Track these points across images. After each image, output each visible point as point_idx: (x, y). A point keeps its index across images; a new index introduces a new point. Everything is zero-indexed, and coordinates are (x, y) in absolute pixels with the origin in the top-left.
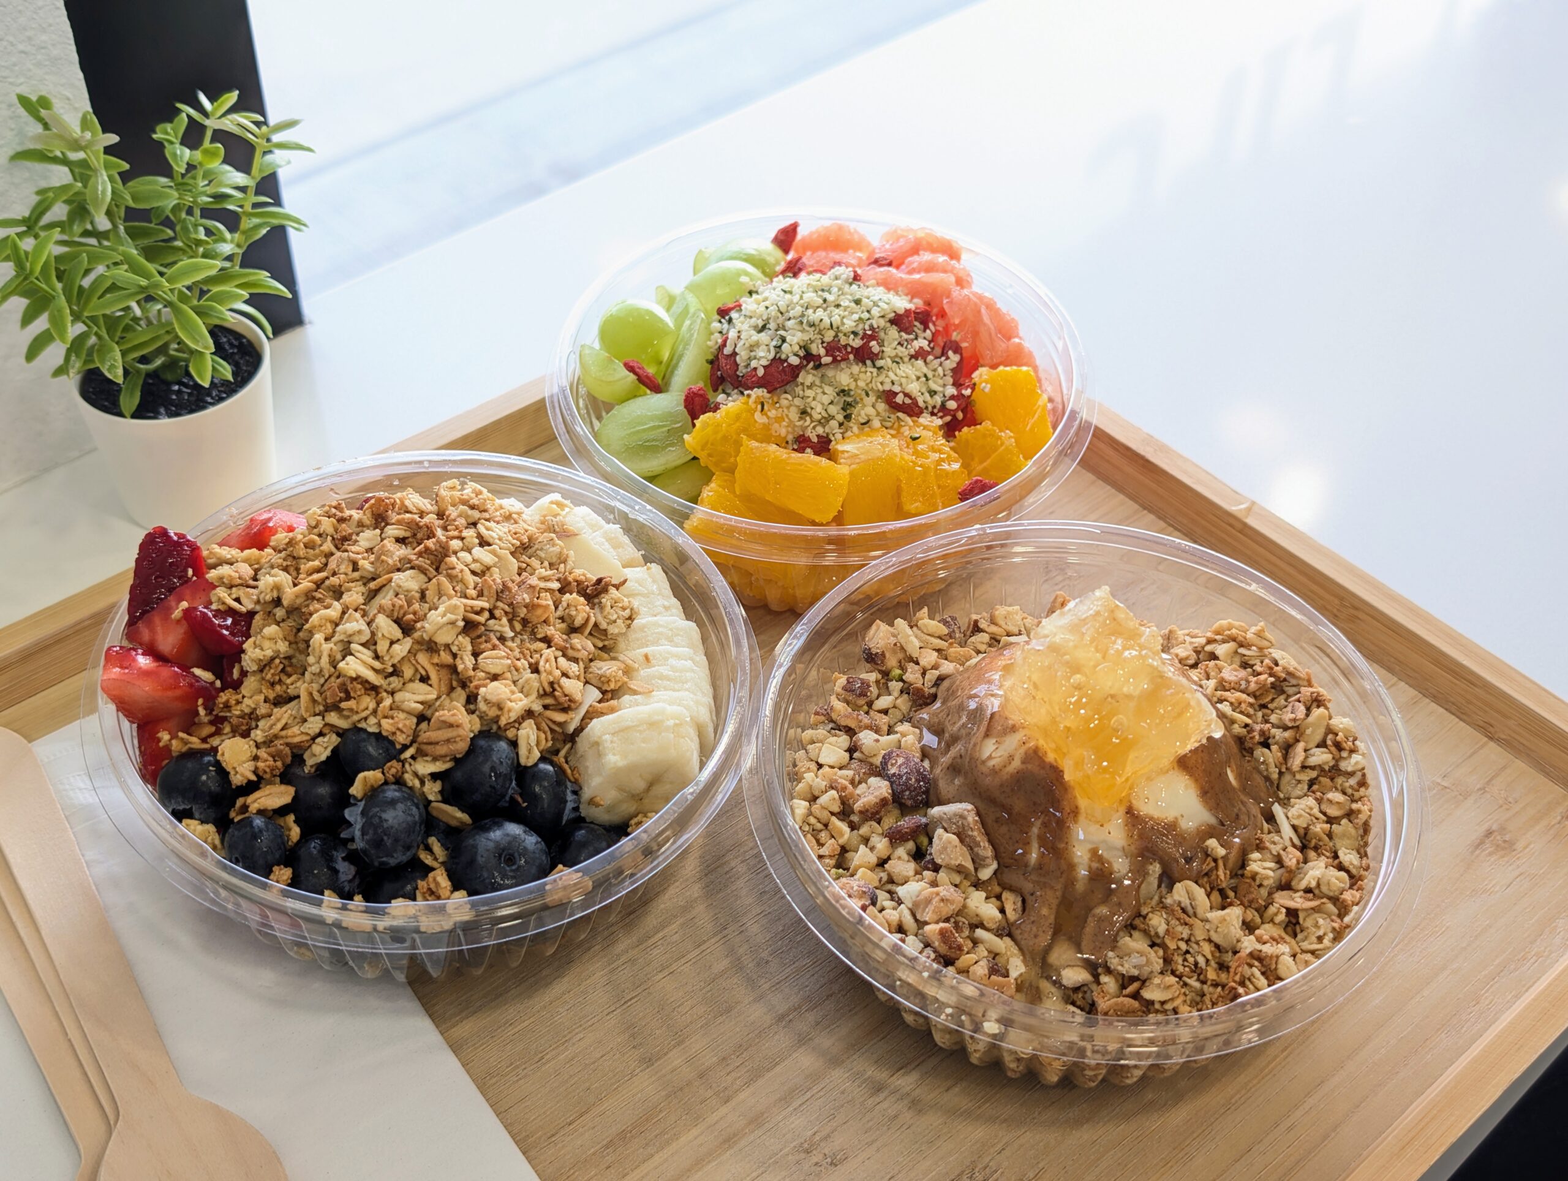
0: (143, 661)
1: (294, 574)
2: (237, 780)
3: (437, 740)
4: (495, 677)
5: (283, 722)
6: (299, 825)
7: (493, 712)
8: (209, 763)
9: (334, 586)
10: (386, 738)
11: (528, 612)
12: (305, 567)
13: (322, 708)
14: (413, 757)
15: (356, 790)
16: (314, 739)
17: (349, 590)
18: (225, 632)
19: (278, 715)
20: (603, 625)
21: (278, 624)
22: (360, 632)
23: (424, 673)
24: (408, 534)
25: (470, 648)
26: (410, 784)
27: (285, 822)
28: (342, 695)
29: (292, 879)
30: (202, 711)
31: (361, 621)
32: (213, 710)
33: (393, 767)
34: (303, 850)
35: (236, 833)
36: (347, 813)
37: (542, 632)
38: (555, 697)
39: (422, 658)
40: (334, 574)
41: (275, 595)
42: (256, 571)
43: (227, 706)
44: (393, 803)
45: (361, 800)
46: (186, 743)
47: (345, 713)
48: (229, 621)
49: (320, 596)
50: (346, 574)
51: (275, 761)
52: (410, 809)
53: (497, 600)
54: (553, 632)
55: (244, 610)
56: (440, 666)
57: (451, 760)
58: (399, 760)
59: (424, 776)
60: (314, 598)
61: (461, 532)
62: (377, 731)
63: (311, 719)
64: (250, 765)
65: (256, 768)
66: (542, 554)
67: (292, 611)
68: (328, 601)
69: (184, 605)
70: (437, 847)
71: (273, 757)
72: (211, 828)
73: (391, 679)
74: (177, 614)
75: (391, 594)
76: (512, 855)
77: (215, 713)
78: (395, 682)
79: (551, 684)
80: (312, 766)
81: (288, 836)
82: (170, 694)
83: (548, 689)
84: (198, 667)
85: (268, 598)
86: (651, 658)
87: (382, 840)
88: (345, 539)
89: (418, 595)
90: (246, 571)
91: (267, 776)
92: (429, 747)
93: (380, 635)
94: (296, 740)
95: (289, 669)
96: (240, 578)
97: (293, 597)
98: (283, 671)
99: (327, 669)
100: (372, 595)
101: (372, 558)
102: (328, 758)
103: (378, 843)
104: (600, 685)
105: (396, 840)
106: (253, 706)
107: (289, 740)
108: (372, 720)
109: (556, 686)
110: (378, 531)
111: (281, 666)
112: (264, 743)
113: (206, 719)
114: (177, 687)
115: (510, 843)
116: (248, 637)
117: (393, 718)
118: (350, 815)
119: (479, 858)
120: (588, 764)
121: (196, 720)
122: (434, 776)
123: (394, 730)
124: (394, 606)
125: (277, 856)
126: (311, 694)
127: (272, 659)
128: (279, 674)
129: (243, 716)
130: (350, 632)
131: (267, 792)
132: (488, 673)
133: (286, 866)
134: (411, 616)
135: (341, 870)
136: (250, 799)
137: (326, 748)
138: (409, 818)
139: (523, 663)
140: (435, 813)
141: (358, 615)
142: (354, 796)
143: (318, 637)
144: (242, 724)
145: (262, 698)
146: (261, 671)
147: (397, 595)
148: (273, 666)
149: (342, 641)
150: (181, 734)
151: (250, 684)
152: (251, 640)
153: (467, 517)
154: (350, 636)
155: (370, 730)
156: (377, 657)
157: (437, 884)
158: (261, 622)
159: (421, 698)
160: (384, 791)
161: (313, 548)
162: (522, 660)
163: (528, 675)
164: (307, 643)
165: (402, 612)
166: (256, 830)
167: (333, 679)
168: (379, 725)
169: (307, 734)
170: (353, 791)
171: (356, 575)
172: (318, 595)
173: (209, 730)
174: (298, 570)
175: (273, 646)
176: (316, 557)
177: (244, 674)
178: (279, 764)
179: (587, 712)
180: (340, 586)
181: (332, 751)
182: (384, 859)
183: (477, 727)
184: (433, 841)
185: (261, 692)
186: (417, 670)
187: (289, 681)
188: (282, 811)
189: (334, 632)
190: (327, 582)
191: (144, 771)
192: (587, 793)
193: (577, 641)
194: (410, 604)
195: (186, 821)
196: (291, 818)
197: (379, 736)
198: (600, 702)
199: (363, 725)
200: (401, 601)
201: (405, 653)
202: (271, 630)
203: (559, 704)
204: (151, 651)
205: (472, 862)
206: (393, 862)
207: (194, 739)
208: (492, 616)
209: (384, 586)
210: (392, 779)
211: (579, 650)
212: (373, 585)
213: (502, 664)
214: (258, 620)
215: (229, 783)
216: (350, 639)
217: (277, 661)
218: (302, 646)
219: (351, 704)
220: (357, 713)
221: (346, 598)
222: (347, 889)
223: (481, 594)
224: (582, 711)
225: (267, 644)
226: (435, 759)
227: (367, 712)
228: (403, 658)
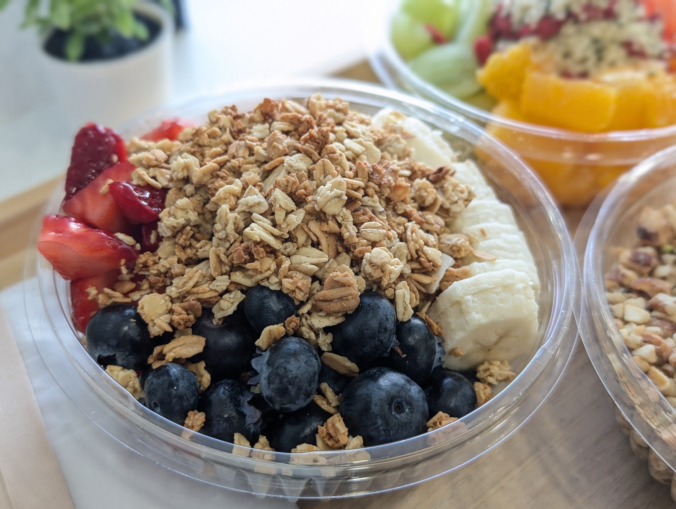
0: (74, 226)
1: (201, 158)
2: (154, 331)
3: (331, 298)
4: (374, 244)
5: (195, 280)
6: (209, 372)
7: (376, 274)
8: (130, 316)
9: (233, 167)
10: (286, 296)
11: (391, 191)
12: (208, 152)
13: (228, 268)
14: (309, 313)
15: (262, 342)
16: (221, 295)
17: (247, 170)
18: (144, 203)
19: (190, 275)
20: (447, 205)
21: (188, 197)
22: (259, 204)
23: (315, 239)
24: (291, 128)
25: (351, 219)
26: (307, 336)
27: (197, 369)
28: (247, 257)
29: (204, 423)
30: (124, 270)
31: (260, 195)
32: (133, 269)
33: (293, 321)
34: (214, 395)
35: (155, 380)
36: (254, 363)
37: (402, 208)
38: (420, 263)
39: (314, 226)
40: (234, 157)
41: (185, 174)
42: (169, 156)
43: (145, 266)
44: (295, 354)
45: (265, 351)
46: (110, 297)
47: (250, 273)
48: (147, 195)
49: (224, 174)
50: (244, 158)
51: (188, 314)
52: (311, 361)
53: (369, 181)
54: (412, 209)
55: (159, 185)
56: (330, 234)
57: (342, 316)
58: (297, 315)
59: (318, 329)
60: (218, 176)
61: (333, 127)
62: (278, 289)
63: (220, 278)
64: (167, 318)
65: (172, 321)
66: (391, 150)
67: (200, 187)
68: (230, 179)
69: (110, 181)
70: (330, 393)
71: (186, 310)
72: (131, 373)
73: (287, 244)
74: (104, 188)
75: (283, 173)
76: (400, 403)
77: (135, 272)
78: (290, 247)
79: (417, 251)
80: (219, 319)
81: (200, 382)
82: (97, 254)
83: (415, 256)
84: (122, 232)
85: (180, 175)
86: (486, 232)
87: (287, 389)
88: (240, 131)
89: (306, 174)
90: (161, 155)
91: (181, 328)
92: (324, 304)
93: (278, 206)
94: (206, 296)
95: (198, 235)
96: (156, 160)
97: (201, 175)
98: (193, 237)
99: (233, 235)
100: (266, 174)
101: (265, 145)
102: (235, 312)
103: (283, 392)
104: (451, 253)
105: (299, 389)
106: (168, 266)
107: (200, 296)
108: (274, 279)
109: (420, 253)
110: (267, 125)
111: (192, 233)
112: (178, 298)
113: (128, 277)
114: (102, 248)
115: (399, 392)
116: (163, 207)
117: (292, 278)
118: (256, 365)
119: (373, 407)
120: (450, 320)
121: (120, 277)
122: (327, 330)
123: (294, 289)
124: (288, 182)
125: (192, 402)
126: (218, 256)
127: (184, 227)
128: (189, 240)
129: (159, 274)
130: (251, 204)
131: (182, 342)
132: (368, 240)
133: (200, 411)
134: (303, 191)
135: (248, 414)
136: (166, 348)
137: (232, 303)
138: (310, 369)
139: (393, 233)
140: (326, 362)
141: (257, 190)
142: (259, 348)
143: (225, 207)
144: (159, 281)
145: (175, 259)
146: (174, 236)
147: (289, 173)
148: (184, 232)
149: (244, 211)
150: (107, 290)
151: (164, 248)
152: (166, 210)
153: (334, 118)
154: (251, 207)
155: (272, 288)
156: (275, 225)
157: (336, 430)
158: (174, 196)
159: (315, 260)
160: (286, 343)
161: (214, 138)
162: (392, 231)
163: (398, 243)
164: (214, 214)
165: (295, 187)
166: (173, 378)
167: (237, 244)
168: (280, 283)
169: (216, 291)
170: (258, 343)
171: (252, 159)
172: (221, 173)
173: (130, 286)
174: (203, 155)
175: (184, 214)
176: (217, 145)
177: (160, 239)
178: (192, 317)
179: (445, 276)
180: (240, 167)
181: (238, 306)
182: (288, 406)
183: (363, 286)
184: (324, 386)
185: (174, 254)
186: (308, 237)
187: (198, 245)
188: (195, 359)
189: (237, 204)
190: (229, 164)
191: (75, 321)
192: (449, 345)
193: (430, 217)
194: (301, 181)
195: (110, 367)
196: (202, 365)
197: (280, 294)
198: (454, 266)
199: (265, 284)
200: (293, 178)
201: (299, 222)
202: (183, 202)
203: (424, 268)
204: (82, 219)
205: (367, 409)
206: (294, 408)
207: (117, 294)
208: (366, 194)
209: (276, 167)
210: (292, 332)
211: (432, 224)
212: (267, 166)
213: (380, 233)
214: (171, 195)
215: (148, 333)
216: (251, 210)
217: (188, 228)
218: (208, 216)
219: (256, 264)
220: (261, 272)
221: (245, 176)
222: (252, 430)
223: (356, 175)
224: (441, 274)
225: (180, 213)
226: (328, 315)
227: (269, 273)
228: (297, 227)
